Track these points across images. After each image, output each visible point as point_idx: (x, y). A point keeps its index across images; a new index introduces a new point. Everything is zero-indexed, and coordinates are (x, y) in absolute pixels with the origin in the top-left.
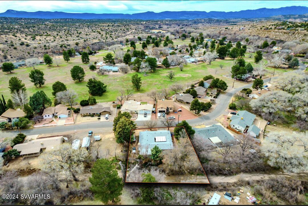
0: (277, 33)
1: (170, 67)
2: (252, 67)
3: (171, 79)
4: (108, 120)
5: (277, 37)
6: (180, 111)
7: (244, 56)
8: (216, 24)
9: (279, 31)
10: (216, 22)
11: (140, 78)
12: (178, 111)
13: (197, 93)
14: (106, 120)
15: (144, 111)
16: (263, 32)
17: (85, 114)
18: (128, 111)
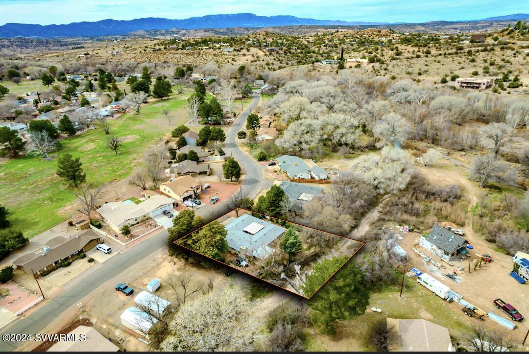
0: (177, 56)
1: (76, 134)
2: (219, 104)
3: (115, 149)
4: (114, 253)
5: (179, 60)
6: (209, 187)
7: (172, 92)
8: (39, 48)
9: (177, 52)
10: (37, 46)
11: (77, 160)
12: (206, 188)
13: (199, 155)
14: (109, 256)
15: (159, 209)
16: (153, 56)
17: (45, 269)
18: (128, 222)
